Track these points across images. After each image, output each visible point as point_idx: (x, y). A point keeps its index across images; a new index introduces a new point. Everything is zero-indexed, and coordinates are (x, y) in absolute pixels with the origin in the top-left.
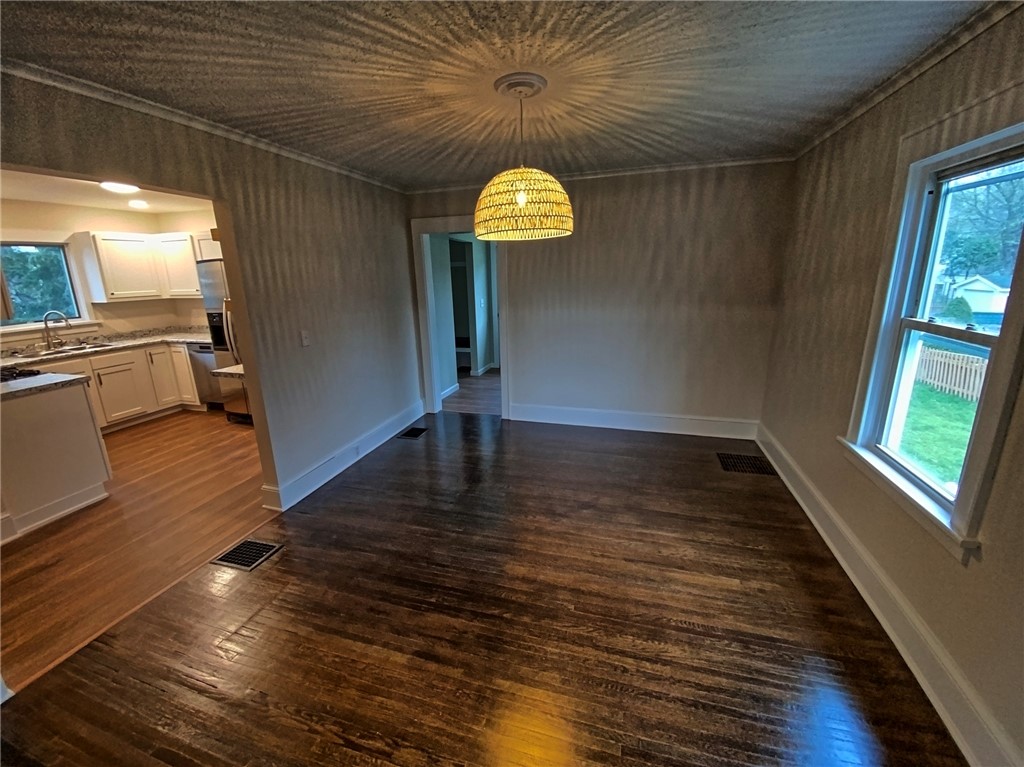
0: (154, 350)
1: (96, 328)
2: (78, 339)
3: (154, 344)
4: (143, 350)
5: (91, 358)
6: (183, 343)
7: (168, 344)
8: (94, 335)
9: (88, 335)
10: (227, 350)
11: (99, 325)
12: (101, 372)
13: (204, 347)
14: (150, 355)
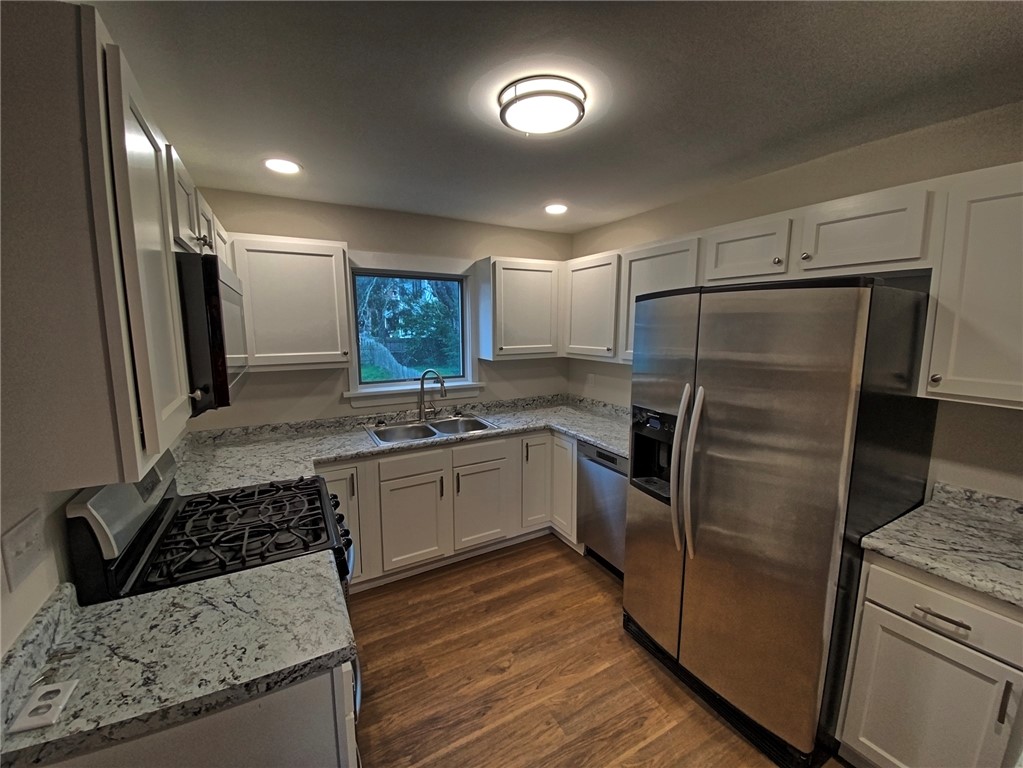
0: (531, 440)
1: (476, 393)
2: (455, 407)
9: (467, 401)
10: (667, 501)
12: (462, 471)
13: (607, 458)
14: (527, 446)
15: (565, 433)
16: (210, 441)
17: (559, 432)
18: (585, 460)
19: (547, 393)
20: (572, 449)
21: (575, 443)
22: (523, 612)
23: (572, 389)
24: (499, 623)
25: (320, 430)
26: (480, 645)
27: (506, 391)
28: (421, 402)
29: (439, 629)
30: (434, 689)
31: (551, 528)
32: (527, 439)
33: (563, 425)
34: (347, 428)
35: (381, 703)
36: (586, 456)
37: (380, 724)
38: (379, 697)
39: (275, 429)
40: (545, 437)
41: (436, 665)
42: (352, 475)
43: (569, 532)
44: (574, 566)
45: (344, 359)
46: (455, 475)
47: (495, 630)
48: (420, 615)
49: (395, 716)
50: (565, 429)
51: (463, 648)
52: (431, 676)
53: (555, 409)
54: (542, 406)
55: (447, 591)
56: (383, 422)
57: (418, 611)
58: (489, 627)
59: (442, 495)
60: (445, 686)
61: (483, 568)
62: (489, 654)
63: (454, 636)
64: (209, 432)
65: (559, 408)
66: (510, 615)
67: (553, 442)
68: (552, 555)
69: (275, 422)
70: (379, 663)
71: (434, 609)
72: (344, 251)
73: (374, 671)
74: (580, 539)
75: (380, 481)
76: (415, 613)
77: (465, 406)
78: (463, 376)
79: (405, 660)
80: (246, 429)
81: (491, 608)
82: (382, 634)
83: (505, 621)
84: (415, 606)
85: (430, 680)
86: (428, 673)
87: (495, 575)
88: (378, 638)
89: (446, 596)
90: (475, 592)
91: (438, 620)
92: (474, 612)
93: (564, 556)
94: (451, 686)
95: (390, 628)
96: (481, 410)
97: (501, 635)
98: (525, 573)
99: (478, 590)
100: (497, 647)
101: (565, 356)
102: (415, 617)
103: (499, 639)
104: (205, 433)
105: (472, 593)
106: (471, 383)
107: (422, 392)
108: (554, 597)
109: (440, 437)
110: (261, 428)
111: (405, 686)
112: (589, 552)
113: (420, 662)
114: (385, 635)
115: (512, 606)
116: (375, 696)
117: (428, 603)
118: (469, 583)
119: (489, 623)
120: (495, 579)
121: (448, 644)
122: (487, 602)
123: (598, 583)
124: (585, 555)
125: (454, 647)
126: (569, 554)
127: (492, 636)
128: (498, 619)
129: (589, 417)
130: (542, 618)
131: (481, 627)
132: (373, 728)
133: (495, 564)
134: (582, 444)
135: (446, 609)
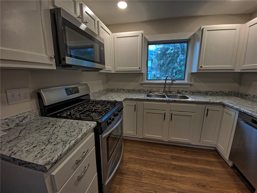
1: (188, 86)
2: (178, 91)
3: (213, 103)
4: (204, 106)
5: (171, 104)
6: (237, 109)
7: (224, 105)
8: (186, 90)
9: (184, 89)
11: (191, 85)
15: (232, 107)
16: (111, 91)
17: (228, 106)
18: (242, 123)
19: (226, 90)
20: (235, 115)
21: (237, 113)
22: (190, 178)
23: (242, 90)
24: (176, 176)
25: (134, 92)
26: (165, 181)
27: (203, 87)
28: (165, 87)
29: (153, 165)
30: (142, 186)
31: (215, 148)
32: (208, 107)
33: (232, 103)
34: (141, 92)
35: (125, 179)
36: (243, 120)
37: (121, 187)
38: (125, 177)
39: (124, 90)
40: (220, 108)
41: (146, 178)
42: (135, 105)
43: (226, 153)
44: (224, 169)
45: (139, 70)
46: (171, 114)
47: (174, 178)
48: (149, 156)
49: (126, 187)
50: (232, 105)
51: (158, 177)
52: (143, 181)
53: (228, 97)
54: (221, 95)
55: (161, 153)
56: (151, 92)
57: (149, 155)
58: (172, 175)
59: (164, 119)
60: (146, 188)
61: (178, 151)
62: (167, 186)
63: (157, 171)
64: (111, 89)
65: (232, 97)
66: (183, 175)
67: (223, 110)
68: (214, 160)
69: (124, 88)
70: (130, 165)
71: (155, 157)
72: (142, 34)
73: (128, 167)
74: (231, 158)
75: (144, 109)
76: (148, 155)
77: (183, 91)
78: (184, 80)
79: (138, 169)
80: (118, 89)
81: (175, 168)
82: (136, 156)
83: (180, 177)
84: (149, 153)
85: (142, 182)
86: (142, 179)
87: (182, 156)
88: (134, 157)
89: (160, 154)
90: (171, 158)
91: (154, 162)
92: (168, 166)
93: (219, 162)
94: (147, 190)
95: (139, 156)
96: (190, 93)
97: (175, 182)
98: (197, 161)
99: (173, 158)
100: (172, 186)
101: (239, 71)
102: (148, 156)
103: (174, 183)
104: (110, 89)
105: (170, 159)
106: (187, 82)
107: (165, 84)
108: (208, 179)
109: (167, 98)
110: (121, 89)
111: (133, 178)
112: (234, 167)
113: (142, 173)
114: (136, 157)
115: (186, 172)
116: (124, 176)
117: (154, 154)
118: (171, 154)
119: (173, 174)
120: (181, 157)
121: (154, 173)
122: (175, 165)
123: (236, 184)
124: (232, 167)
125: (155, 175)
126: (223, 163)
127: (171, 180)
128: (177, 174)
129: (250, 103)
130: (198, 186)
131: (169, 173)
132: (118, 186)
133: (184, 151)
134: (242, 114)
135: (158, 159)
